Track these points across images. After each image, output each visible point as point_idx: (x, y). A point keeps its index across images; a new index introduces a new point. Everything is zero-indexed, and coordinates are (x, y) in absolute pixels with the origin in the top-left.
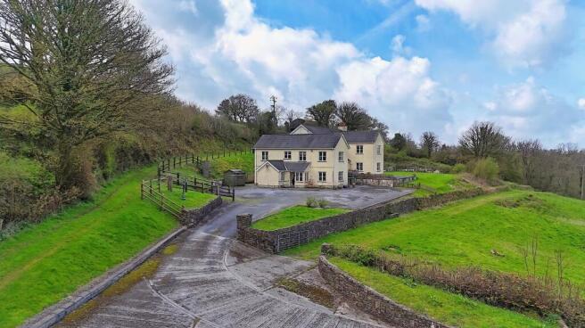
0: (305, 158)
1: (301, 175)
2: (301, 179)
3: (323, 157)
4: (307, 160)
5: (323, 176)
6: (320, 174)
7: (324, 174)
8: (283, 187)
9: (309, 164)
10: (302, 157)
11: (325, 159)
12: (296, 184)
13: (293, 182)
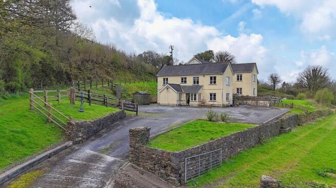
0: (198, 82)
1: (195, 95)
2: (195, 99)
3: (213, 81)
4: (200, 84)
5: (213, 96)
6: (211, 95)
7: (215, 95)
8: (180, 105)
9: (201, 86)
10: (196, 81)
11: (215, 82)
12: (191, 103)
13: (188, 101)
